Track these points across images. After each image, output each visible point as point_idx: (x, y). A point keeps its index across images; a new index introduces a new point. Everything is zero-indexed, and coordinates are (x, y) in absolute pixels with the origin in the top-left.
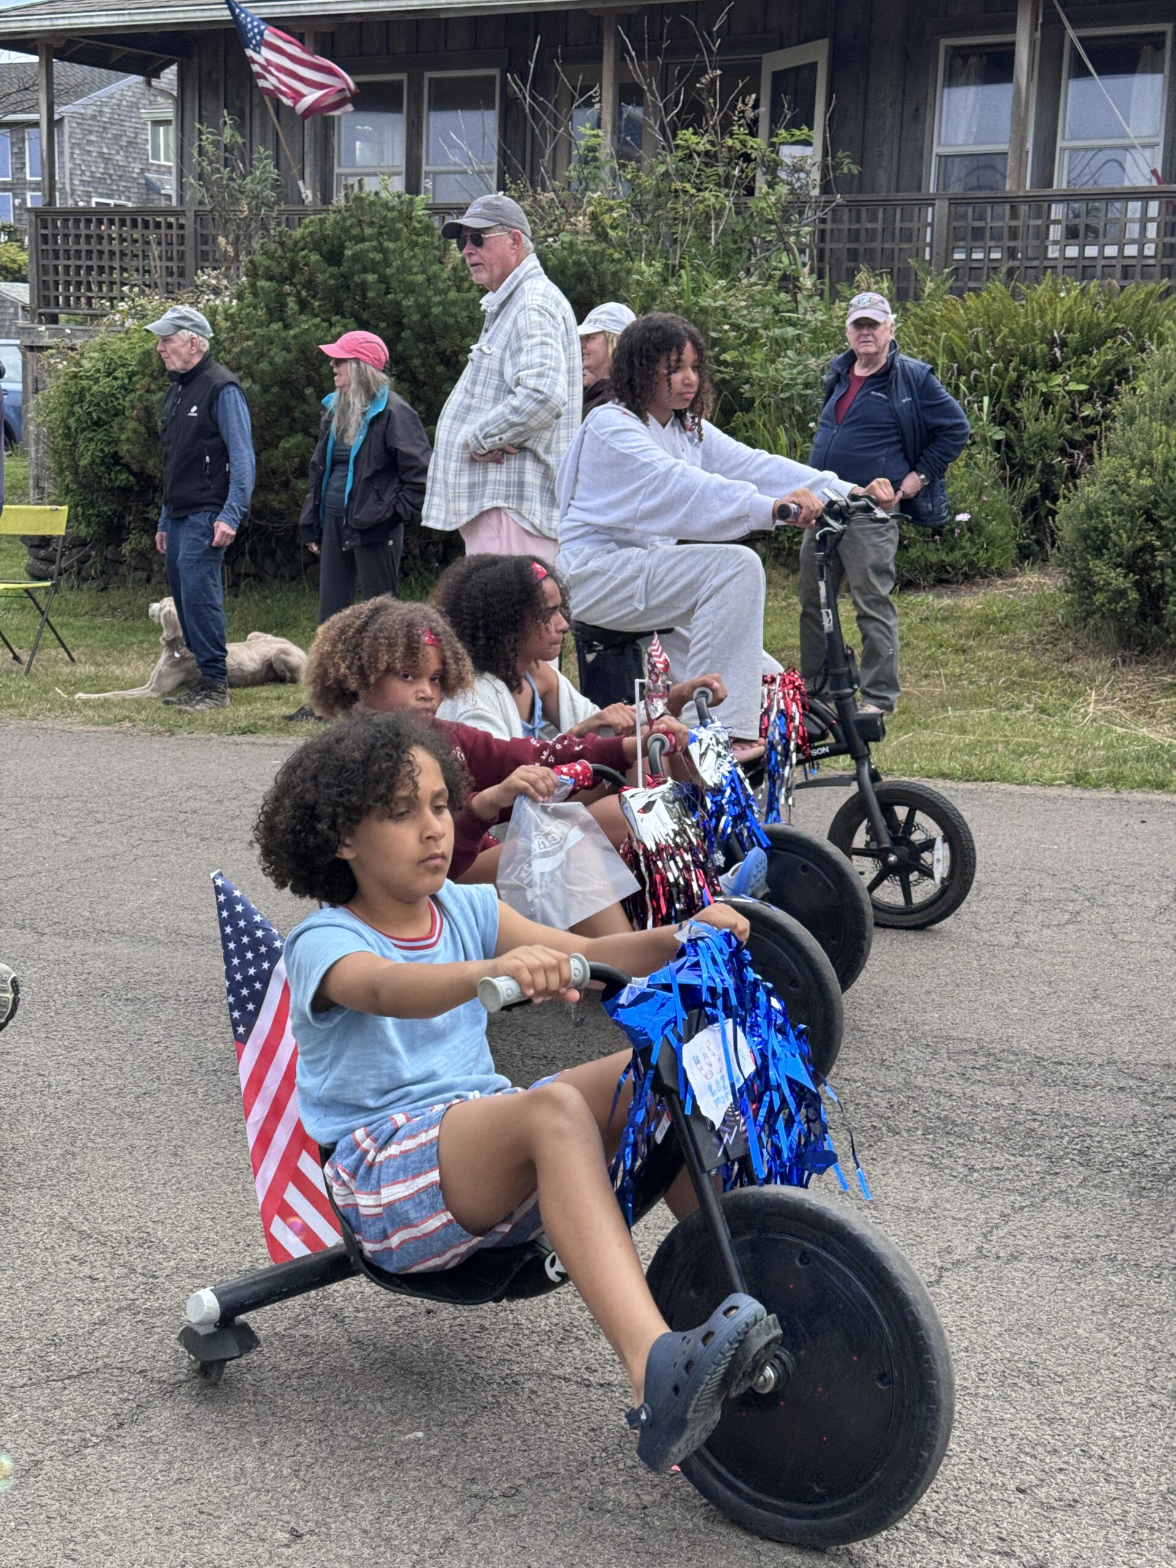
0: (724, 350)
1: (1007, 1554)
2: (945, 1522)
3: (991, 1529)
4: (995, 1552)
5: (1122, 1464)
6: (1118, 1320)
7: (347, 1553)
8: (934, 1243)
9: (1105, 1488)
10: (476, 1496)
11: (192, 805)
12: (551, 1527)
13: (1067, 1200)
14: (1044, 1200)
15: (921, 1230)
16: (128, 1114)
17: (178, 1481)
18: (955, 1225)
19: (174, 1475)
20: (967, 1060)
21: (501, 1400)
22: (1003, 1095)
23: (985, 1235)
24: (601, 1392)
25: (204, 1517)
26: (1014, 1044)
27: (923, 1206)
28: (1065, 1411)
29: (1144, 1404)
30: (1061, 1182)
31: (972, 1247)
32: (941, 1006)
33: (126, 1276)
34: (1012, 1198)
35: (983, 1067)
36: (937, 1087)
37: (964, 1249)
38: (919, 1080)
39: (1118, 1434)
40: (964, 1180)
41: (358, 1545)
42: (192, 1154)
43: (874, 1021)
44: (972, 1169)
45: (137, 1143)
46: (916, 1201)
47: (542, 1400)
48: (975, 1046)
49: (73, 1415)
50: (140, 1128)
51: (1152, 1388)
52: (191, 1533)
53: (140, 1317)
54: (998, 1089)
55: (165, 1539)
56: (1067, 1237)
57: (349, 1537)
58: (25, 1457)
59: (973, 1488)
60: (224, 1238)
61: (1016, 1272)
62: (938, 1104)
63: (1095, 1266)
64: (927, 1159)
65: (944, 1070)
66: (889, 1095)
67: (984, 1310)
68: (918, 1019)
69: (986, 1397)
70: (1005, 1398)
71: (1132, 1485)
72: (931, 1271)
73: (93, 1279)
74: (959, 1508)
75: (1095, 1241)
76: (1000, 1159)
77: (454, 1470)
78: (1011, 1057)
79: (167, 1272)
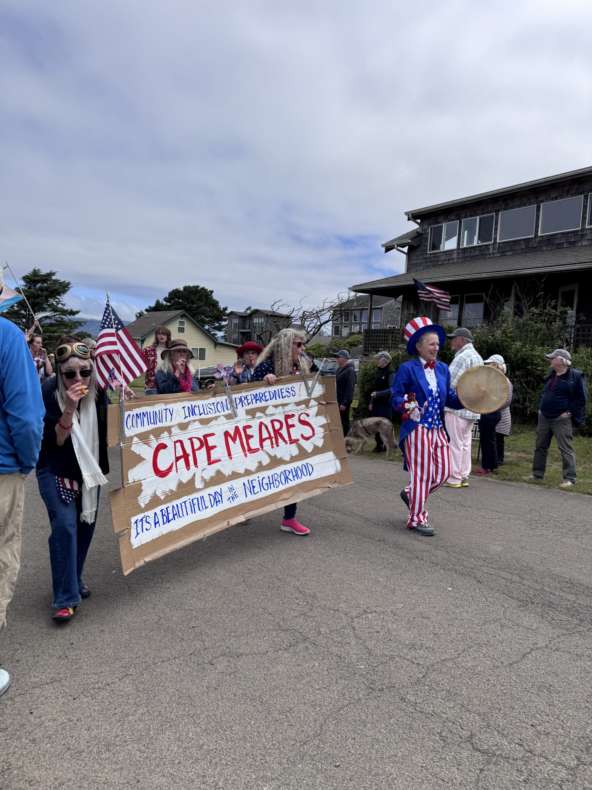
0: (539, 366)
1: (521, 745)
2: (505, 730)
3: (519, 736)
4: (517, 743)
5: (569, 724)
6: (584, 677)
7: (331, 696)
8: (533, 640)
9: (561, 731)
10: (371, 688)
11: (370, 479)
12: (388, 703)
13: (581, 635)
14: (574, 633)
15: (530, 636)
16: (323, 561)
17: (298, 665)
18: (541, 636)
19: (297, 663)
20: (563, 584)
21: (388, 662)
22: (572, 597)
23: (550, 641)
24: (416, 666)
25: (300, 677)
26: (581, 582)
27: (533, 628)
28: (556, 702)
29: (583, 706)
30: (581, 629)
31: (544, 644)
32: (561, 566)
33: (306, 605)
34: (563, 631)
35: (569, 588)
36: (551, 591)
37: (542, 644)
38: (546, 588)
39: (571, 714)
40: (550, 622)
41: (335, 694)
42: (334, 575)
43: (538, 568)
44: (553, 619)
45: (322, 569)
46: (531, 626)
47: (399, 664)
48: (568, 580)
49: (280, 640)
50: (324, 565)
51: (588, 702)
52: (296, 680)
53: (306, 617)
54: (571, 595)
55: (289, 680)
56: (577, 646)
57: (334, 691)
58: (265, 650)
59: (517, 721)
60: (333, 600)
61: (555, 655)
62: (550, 597)
63: (582, 658)
64: (540, 614)
65: (555, 586)
66: (535, 591)
67: (541, 665)
68: (552, 569)
69: (532, 693)
70: (538, 694)
71: (570, 732)
72: (529, 649)
73: (299, 605)
74: (511, 726)
75: (586, 649)
76: (564, 617)
77: (368, 679)
78: (579, 586)
79: (316, 606)
